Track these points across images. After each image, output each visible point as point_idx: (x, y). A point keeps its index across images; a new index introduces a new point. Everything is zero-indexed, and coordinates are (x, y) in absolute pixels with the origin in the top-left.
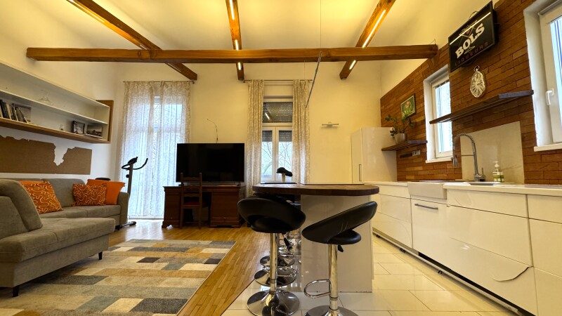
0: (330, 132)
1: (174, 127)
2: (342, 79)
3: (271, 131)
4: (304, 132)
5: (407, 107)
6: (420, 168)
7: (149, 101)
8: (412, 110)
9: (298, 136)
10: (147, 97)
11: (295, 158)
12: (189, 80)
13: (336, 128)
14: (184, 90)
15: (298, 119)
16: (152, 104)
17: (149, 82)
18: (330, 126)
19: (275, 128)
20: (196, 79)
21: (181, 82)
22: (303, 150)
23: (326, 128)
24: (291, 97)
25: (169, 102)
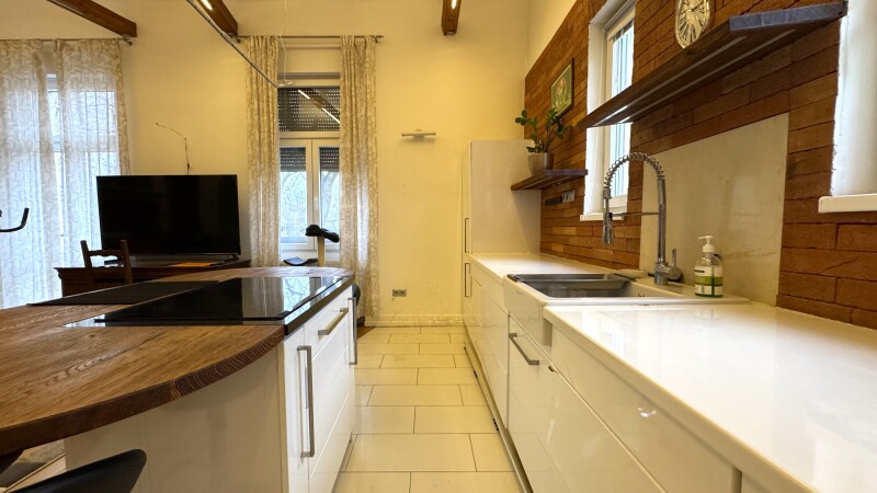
0: (419, 150)
1: (94, 140)
2: (445, 34)
3: (303, 150)
4: (364, 150)
5: (560, 91)
6: (572, 231)
7: (35, 85)
8: (567, 99)
9: (352, 159)
10: (29, 73)
11: (345, 206)
12: (116, 36)
13: (432, 141)
14: (107, 59)
15: (351, 122)
16: (42, 91)
17: (29, 42)
18: (419, 138)
19: (312, 142)
20: (134, 34)
21: (99, 40)
22: (365, 188)
23: (412, 141)
24: (336, 76)
25: (79, 84)
